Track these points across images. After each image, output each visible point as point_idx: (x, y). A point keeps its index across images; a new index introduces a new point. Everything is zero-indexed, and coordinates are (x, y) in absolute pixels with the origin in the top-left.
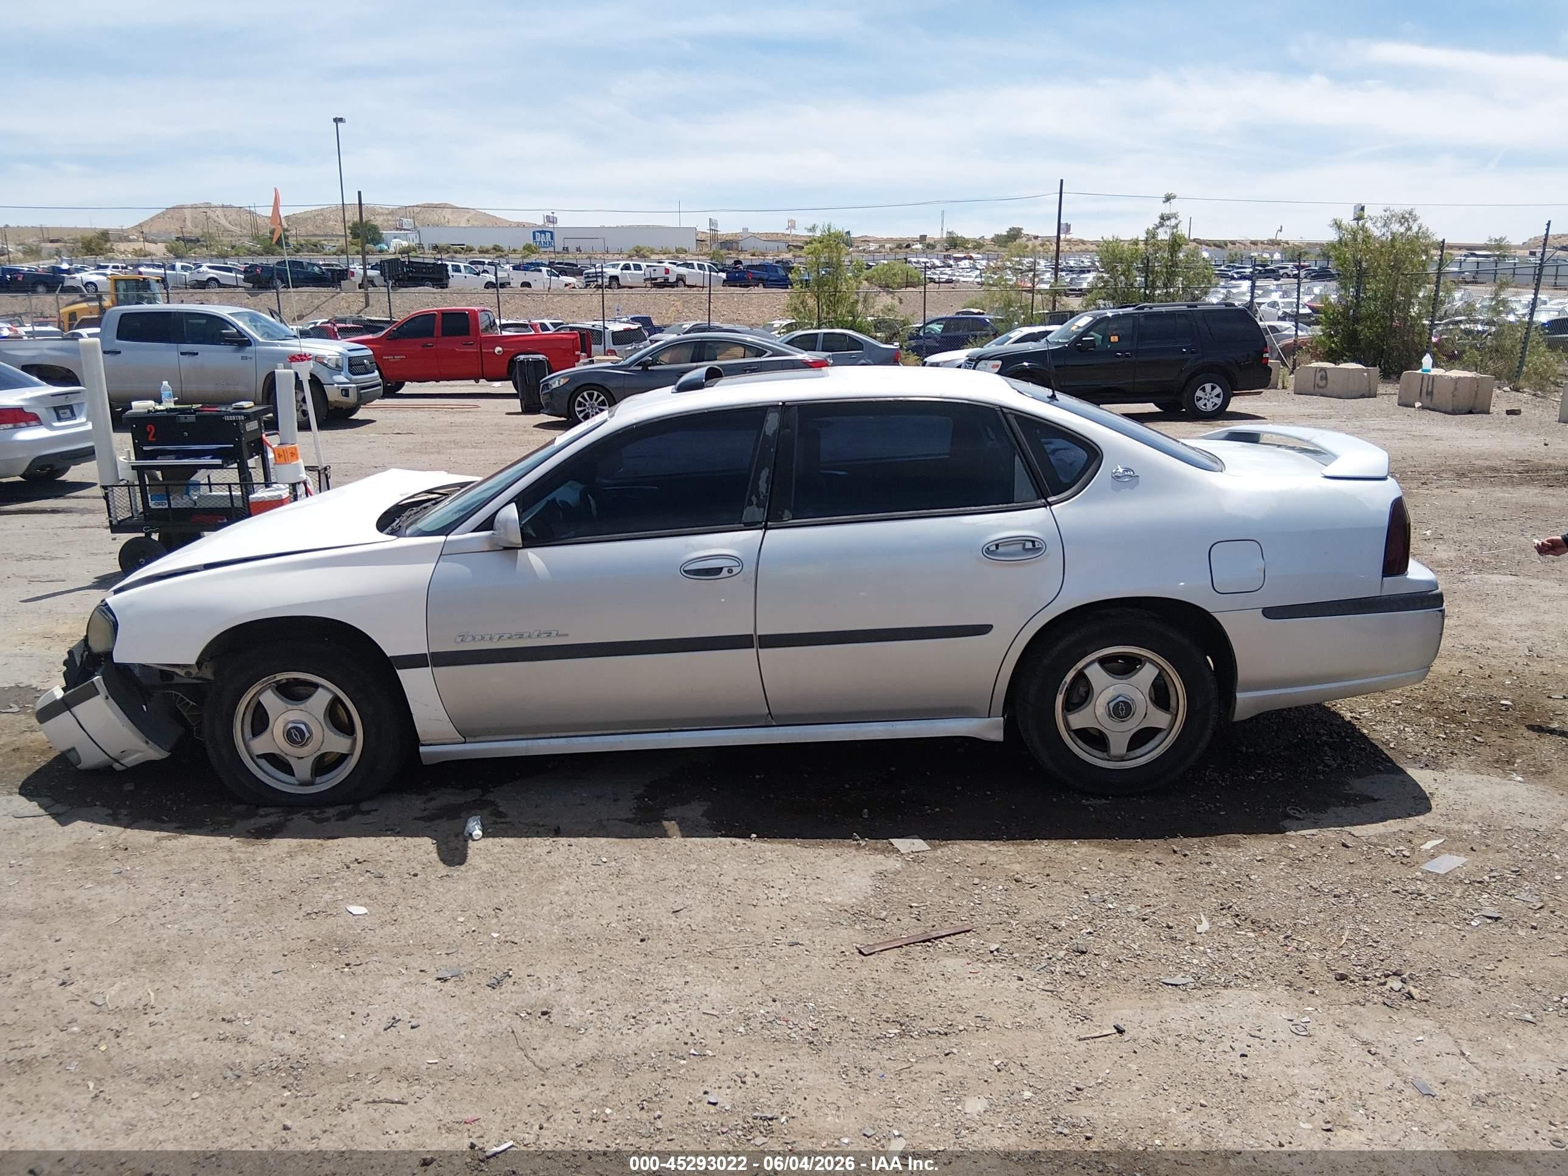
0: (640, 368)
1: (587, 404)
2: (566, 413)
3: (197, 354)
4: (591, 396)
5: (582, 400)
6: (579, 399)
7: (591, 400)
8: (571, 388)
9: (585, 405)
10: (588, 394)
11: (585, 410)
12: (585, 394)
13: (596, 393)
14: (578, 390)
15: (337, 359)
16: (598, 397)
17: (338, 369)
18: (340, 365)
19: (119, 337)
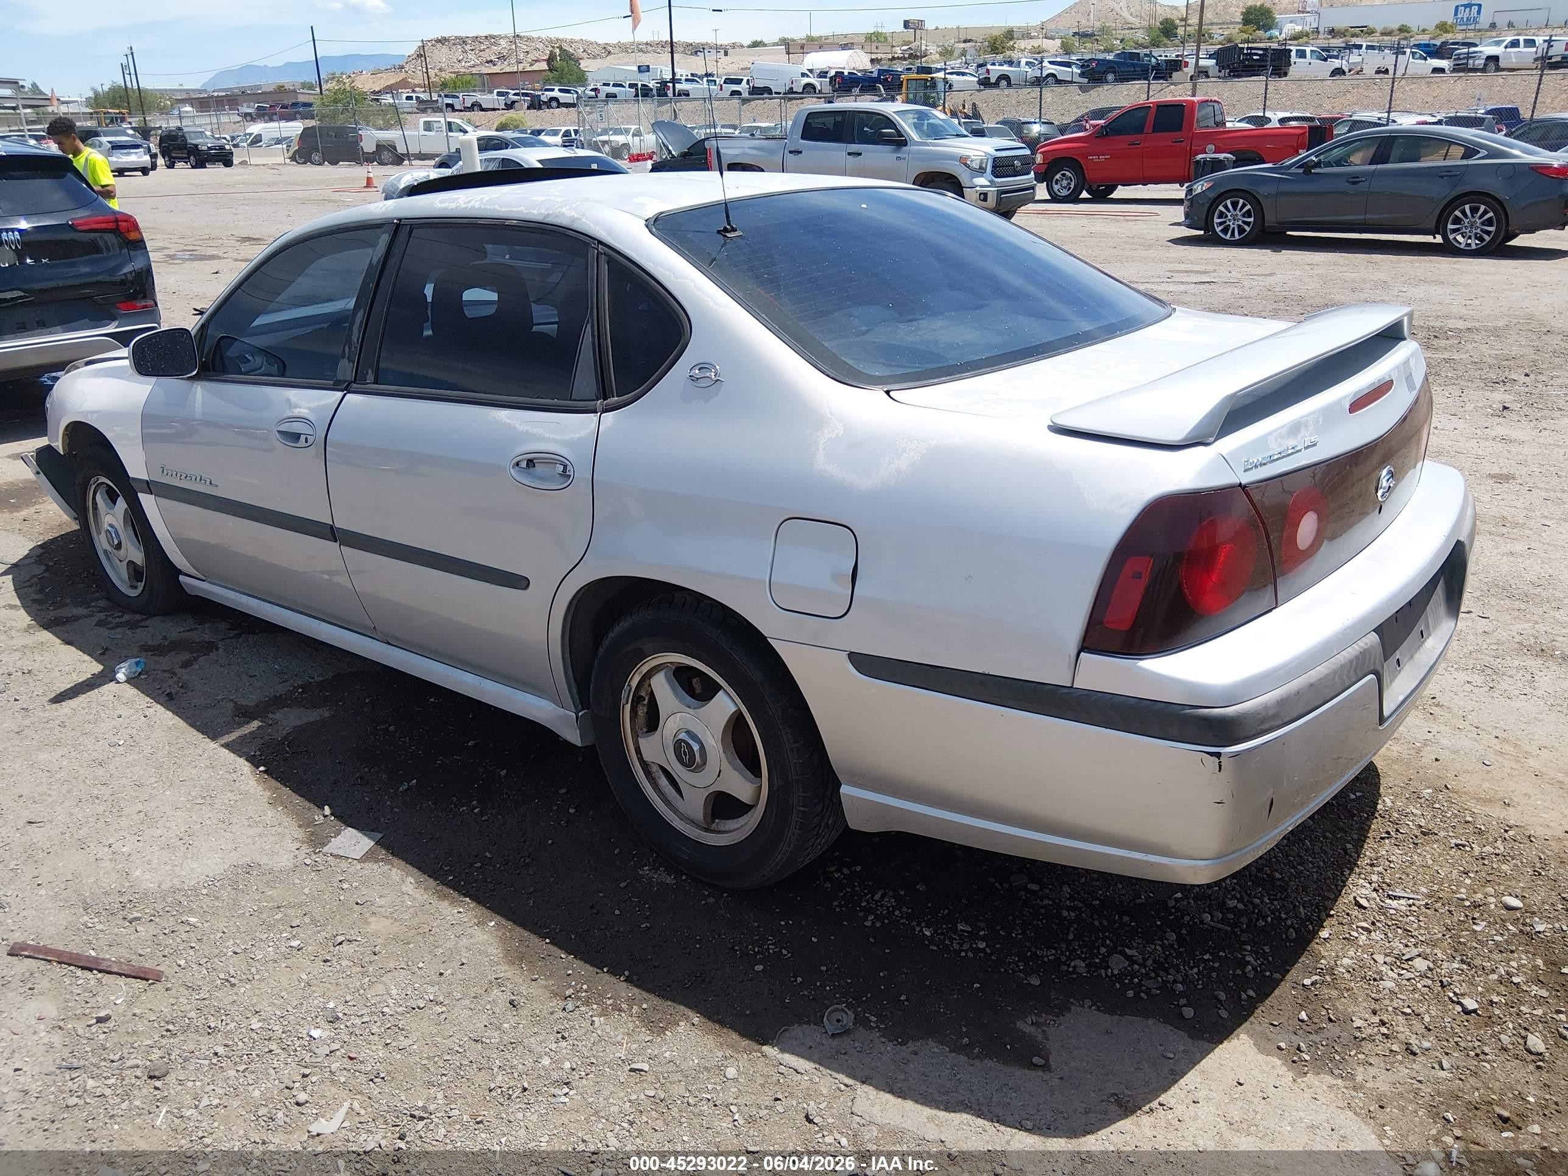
0: (1301, 171)
1: (1229, 214)
2: (1203, 224)
3: (860, 154)
4: (1235, 205)
5: (1223, 210)
6: (1221, 208)
7: (1235, 209)
8: (1212, 195)
9: (1226, 216)
10: (1232, 203)
11: (1225, 222)
12: (1228, 202)
13: (1241, 201)
14: (1220, 198)
15: (982, 160)
16: (1244, 205)
17: (981, 171)
18: (984, 166)
19: (803, 138)
